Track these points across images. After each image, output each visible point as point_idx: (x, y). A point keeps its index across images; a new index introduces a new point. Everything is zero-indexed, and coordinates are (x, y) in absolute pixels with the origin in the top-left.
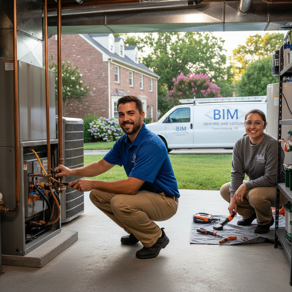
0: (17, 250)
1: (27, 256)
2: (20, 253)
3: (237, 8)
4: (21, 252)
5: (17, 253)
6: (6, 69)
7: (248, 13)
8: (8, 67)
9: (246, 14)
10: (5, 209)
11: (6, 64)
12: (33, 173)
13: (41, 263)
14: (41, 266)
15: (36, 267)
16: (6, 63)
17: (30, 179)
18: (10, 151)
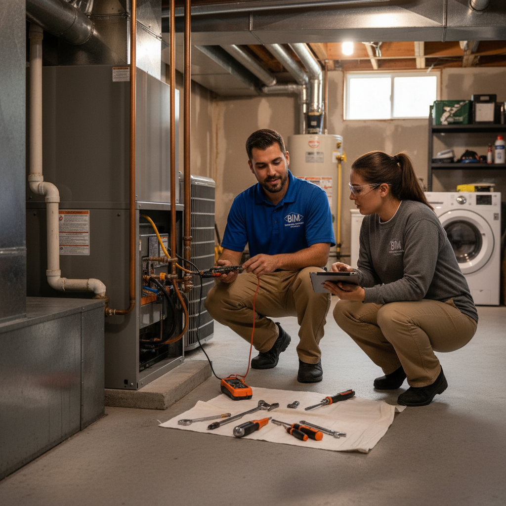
0: (126, 382)
1: (142, 390)
2: (131, 386)
3: (467, 3)
4: (132, 384)
5: (125, 387)
6: (114, 80)
7: (485, 12)
8: (117, 76)
9: (482, 13)
10: (110, 311)
11: (113, 71)
12: (148, 256)
13: (166, 402)
14: (165, 406)
15: (157, 409)
16: (114, 69)
17: (144, 265)
18: (119, 215)
